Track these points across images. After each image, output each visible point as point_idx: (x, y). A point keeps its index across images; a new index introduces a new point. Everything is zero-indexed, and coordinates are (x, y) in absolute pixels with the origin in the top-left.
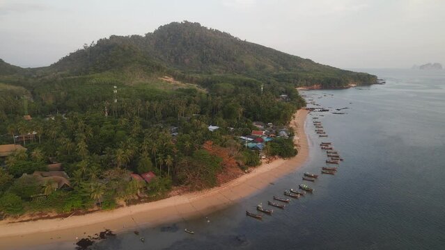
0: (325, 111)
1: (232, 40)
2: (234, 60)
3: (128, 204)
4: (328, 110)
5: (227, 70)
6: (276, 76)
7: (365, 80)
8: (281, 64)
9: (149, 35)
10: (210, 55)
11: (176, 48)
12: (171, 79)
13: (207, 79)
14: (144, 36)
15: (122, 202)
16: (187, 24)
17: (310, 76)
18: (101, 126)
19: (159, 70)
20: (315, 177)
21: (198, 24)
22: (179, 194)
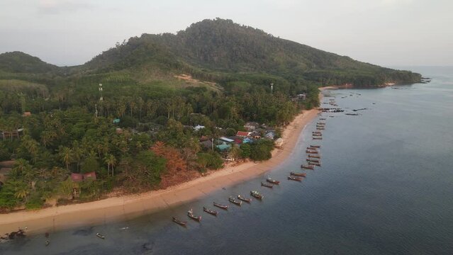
0: (339, 111)
1: (264, 37)
2: (264, 57)
3: (57, 205)
4: (342, 111)
5: (255, 68)
6: (306, 75)
7: (406, 78)
8: (314, 62)
9: (181, 33)
10: (239, 53)
11: (206, 46)
12: (188, 78)
13: (227, 77)
14: (176, 34)
15: (53, 202)
16: (219, 21)
17: (342, 74)
18: (74, 124)
19: (177, 68)
20: (277, 183)
21: (231, 21)
22: (118, 196)
